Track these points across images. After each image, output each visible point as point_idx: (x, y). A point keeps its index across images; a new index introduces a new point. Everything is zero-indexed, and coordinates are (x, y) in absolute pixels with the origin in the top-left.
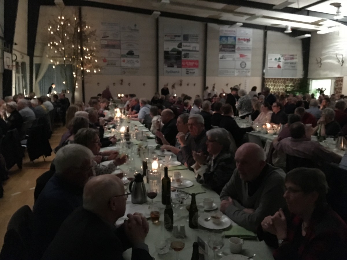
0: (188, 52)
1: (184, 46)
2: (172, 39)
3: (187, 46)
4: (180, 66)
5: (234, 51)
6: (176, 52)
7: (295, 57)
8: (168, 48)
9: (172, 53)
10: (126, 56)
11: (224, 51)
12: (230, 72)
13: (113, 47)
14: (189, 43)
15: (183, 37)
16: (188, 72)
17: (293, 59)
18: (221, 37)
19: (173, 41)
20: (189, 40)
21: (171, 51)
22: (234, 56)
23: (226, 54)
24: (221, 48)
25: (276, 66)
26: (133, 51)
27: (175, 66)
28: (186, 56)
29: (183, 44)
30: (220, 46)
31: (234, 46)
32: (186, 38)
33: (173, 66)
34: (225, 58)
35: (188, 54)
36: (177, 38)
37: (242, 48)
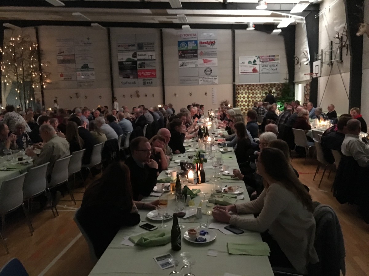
0: (143, 62)
1: (139, 55)
2: (126, 49)
3: (142, 55)
4: (136, 77)
5: (196, 57)
6: (131, 63)
7: (276, 57)
8: (123, 59)
9: (127, 63)
10: (81, 69)
11: (184, 57)
12: (193, 80)
13: (69, 61)
14: (145, 51)
15: (137, 46)
16: (146, 82)
17: (273, 60)
18: (180, 43)
19: (127, 50)
20: (145, 49)
21: (126, 61)
22: (196, 62)
23: (186, 61)
24: (181, 54)
25: (251, 70)
26: (87, 64)
27: (131, 77)
28: (142, 65)
29: (137, 53)
30: (179, 52)
31: (196, 51)
32: (141, 47)
33: (128, 77)
34: (186, 66)
35: (144, 63)
36: (131, 48)
37: (205, 52)
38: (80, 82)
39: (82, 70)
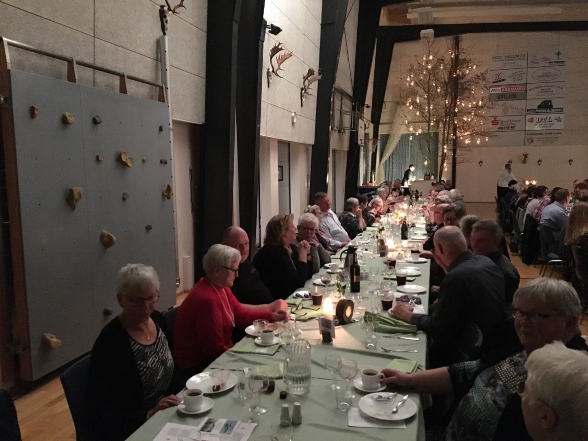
13: (513, 96)
38: (531, 134)
39: (537, 112)
